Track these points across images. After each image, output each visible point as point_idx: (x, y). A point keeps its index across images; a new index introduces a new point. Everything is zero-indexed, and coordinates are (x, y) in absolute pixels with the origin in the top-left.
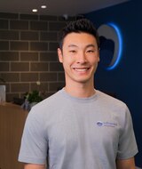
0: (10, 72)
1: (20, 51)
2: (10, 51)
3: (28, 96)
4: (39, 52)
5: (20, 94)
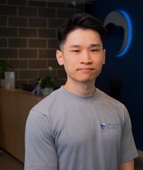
0: (18, 59)
1: (28, 38)
2: (18, 37)
3: (40, 82)
4: (47, 39)
5: (28, 81)
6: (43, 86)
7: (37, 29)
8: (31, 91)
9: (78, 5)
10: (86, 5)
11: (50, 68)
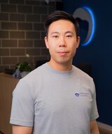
0: (1, 48)
1: (9, 30)
3: (19, 67)
4: (25, 31)
5: (10, 66)
6: (21, 70)
7: (17, 22)
8: (12, 74)
9: (51, 3)
10: (57, 3)
11: (28, 56)
